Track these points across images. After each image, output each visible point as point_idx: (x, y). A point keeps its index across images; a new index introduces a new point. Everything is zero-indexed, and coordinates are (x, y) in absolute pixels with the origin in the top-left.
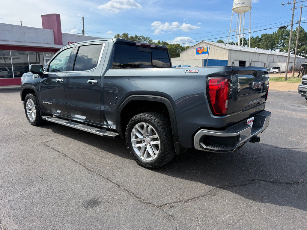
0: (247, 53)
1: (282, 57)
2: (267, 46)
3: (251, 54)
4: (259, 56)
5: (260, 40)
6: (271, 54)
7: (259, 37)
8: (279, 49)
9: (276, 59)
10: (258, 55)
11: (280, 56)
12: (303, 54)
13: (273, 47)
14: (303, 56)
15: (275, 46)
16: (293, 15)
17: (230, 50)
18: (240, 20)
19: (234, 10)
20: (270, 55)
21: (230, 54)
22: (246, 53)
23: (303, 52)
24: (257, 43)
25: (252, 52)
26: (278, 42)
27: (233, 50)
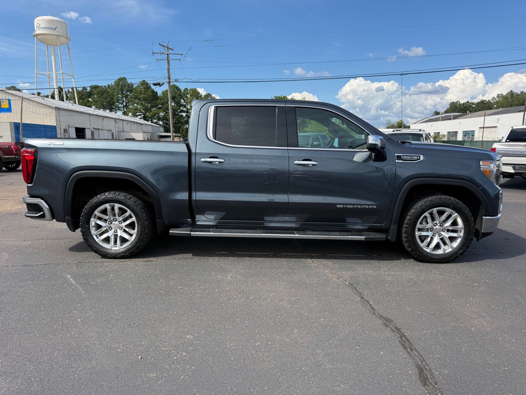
0: (85, 115)
1: (132, 123)
2: (103, 105)
3: (91, 117)
4: (103, 120)
5: (90, 94)
6: (118, 118)
7: (87, 89)
8: (121, 110)
9: (127, 127)
10: (100, 119)
11: (131, 122)
12: (155, 121)
13: (113, 108)
14: (156, 123)
15: (115, 107)
16: (169, 70)
17: (57, 109)
20: (117, 121)
21: (58, 117)
22: (83, 115)
23: (155, 117)
24: (86, 100)
25: (93, 115)
26: (119, 100)
27: (62, 109)
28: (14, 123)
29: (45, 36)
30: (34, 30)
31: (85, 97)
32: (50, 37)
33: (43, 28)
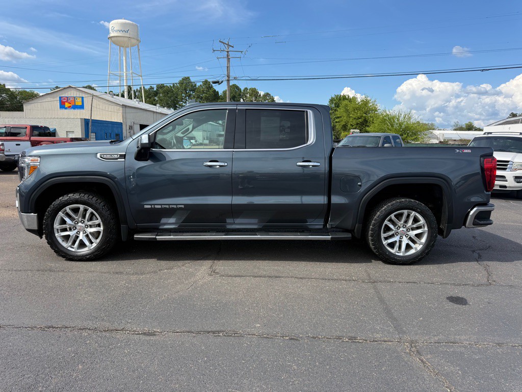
0: (150, 113)
2: (168, 104)
3: (155, 114)
5: (156, 93)
7: (153, 88)
17: (124, 106)
18: (124, 58)
19: (112, 39)
21: (124, 114)
22: (148, 112)
24: (152, 98)
25: (156, 112)
26: (183, 99)
27: (129, 106)
28: (85, 119)
29: (119, 39)
30: (109, 33)
31: (152, 96)
32: (122, 39)
33: (117, 31)
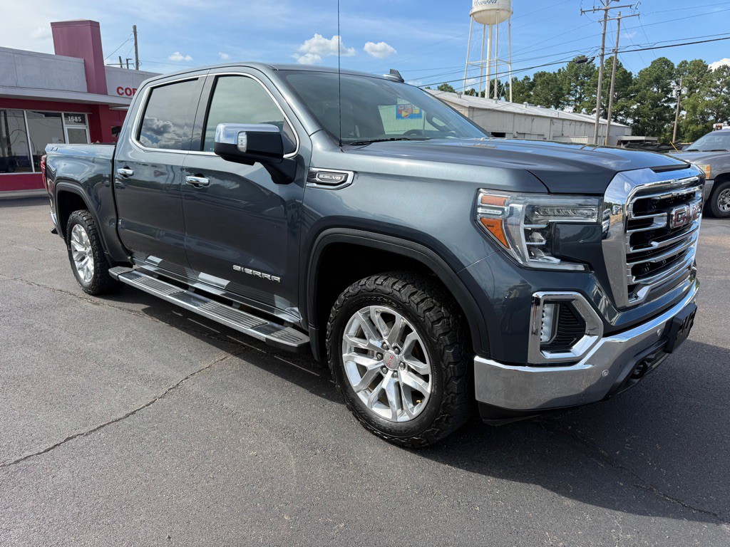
0: (508, 116)
1: (579, 124)
2: (547, 100)
3: (516, 116)
4: (533, 121)
5: (532, 85)
6: (557, 116)
7: (529, 79)
8: (572, 105)
9: (568, 129)
10: (529, 119)
11: (576, 121)
12: (621, 118)
13: (560, 103)
14: (621, 122)
15: (564, 100)
17: (471, 109)
18: (489, 40)
19: (475, 16)
20: (555, 120)
22: (505, 114)
23: (622, 112)
24: (526, 94)
25: (518, 114)
26: (570, 90)
27: (478, 109)
29: (483, 14)
30: (471, 8)
31: (523, 91)
32: (488, 13)
